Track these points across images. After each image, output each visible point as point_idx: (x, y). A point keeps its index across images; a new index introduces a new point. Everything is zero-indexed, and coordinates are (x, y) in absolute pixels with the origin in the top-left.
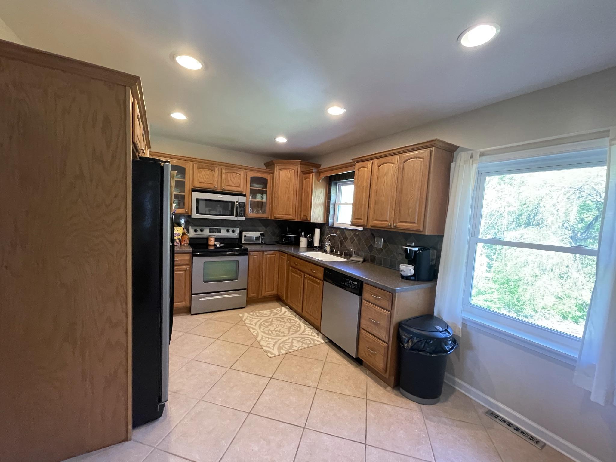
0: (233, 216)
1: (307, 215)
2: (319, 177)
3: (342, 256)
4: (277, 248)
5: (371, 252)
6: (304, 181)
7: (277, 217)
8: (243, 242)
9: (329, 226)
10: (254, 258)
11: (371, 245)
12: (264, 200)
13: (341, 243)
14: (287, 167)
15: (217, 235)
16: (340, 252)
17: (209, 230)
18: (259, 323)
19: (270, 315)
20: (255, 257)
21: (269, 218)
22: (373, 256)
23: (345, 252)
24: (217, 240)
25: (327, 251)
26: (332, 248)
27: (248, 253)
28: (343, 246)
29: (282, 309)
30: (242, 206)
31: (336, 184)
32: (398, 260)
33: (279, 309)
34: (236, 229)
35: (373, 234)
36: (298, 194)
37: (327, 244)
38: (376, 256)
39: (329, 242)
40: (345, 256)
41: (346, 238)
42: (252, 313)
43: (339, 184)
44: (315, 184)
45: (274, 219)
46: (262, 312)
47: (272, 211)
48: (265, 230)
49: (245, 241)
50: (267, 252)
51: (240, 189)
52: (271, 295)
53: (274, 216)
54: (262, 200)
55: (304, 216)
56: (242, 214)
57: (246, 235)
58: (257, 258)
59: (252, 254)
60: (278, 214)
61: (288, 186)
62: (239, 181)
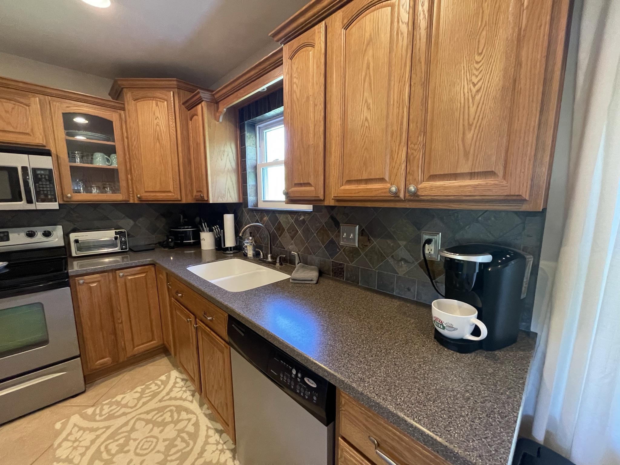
0: (21, 200)
1: (201, 190)
2: (217, 111)
3: (275, 264)
4: (148, 260)
5: (332, 255)
6: (190, 122)
7: (144, 198)
8: (74, 254)
9: (249, 207)
10: (90, 288)
11: (332, 242)
12: (115, 165)
13: (273, 238)
14: (150, 95)
16: (272, 257)
18: (92, 450)
19: (135, 406)
20: (94, 285)
21: (129, 201)
22: (337, 263)
23: (280, 258)
25: (248, 256)
26: (257, 250)
27: (68, 281)
28: (277, 244)
29: (169, 377)
30: (45, 176)
31: (253, 127)
32: (398, 274)
34: (54, 230)
35: (333, 218)
36: (180, 149)
37: (247, 243)
38: (345, 264)
39: (251, 238)
40: (281, 264)
41: (280, 228)
42: (90, 411)
43: (259, 128)
44: (209, 126)
45: (139, 202)
46: (119, 398)
47: (133, 188)
48: (127, 224)
49: (78, 250)
50: (125, 270)
51: (38, 139)
52: (148, 350)
53: (137, 197)
54: (108, 165)
55: (197, 192)
56: (46, 195)
57: (80, 239)
58: (100, 286)
59: (81, 282)
60: (146, 192)
61: (158, 133)
62: (27, 120)
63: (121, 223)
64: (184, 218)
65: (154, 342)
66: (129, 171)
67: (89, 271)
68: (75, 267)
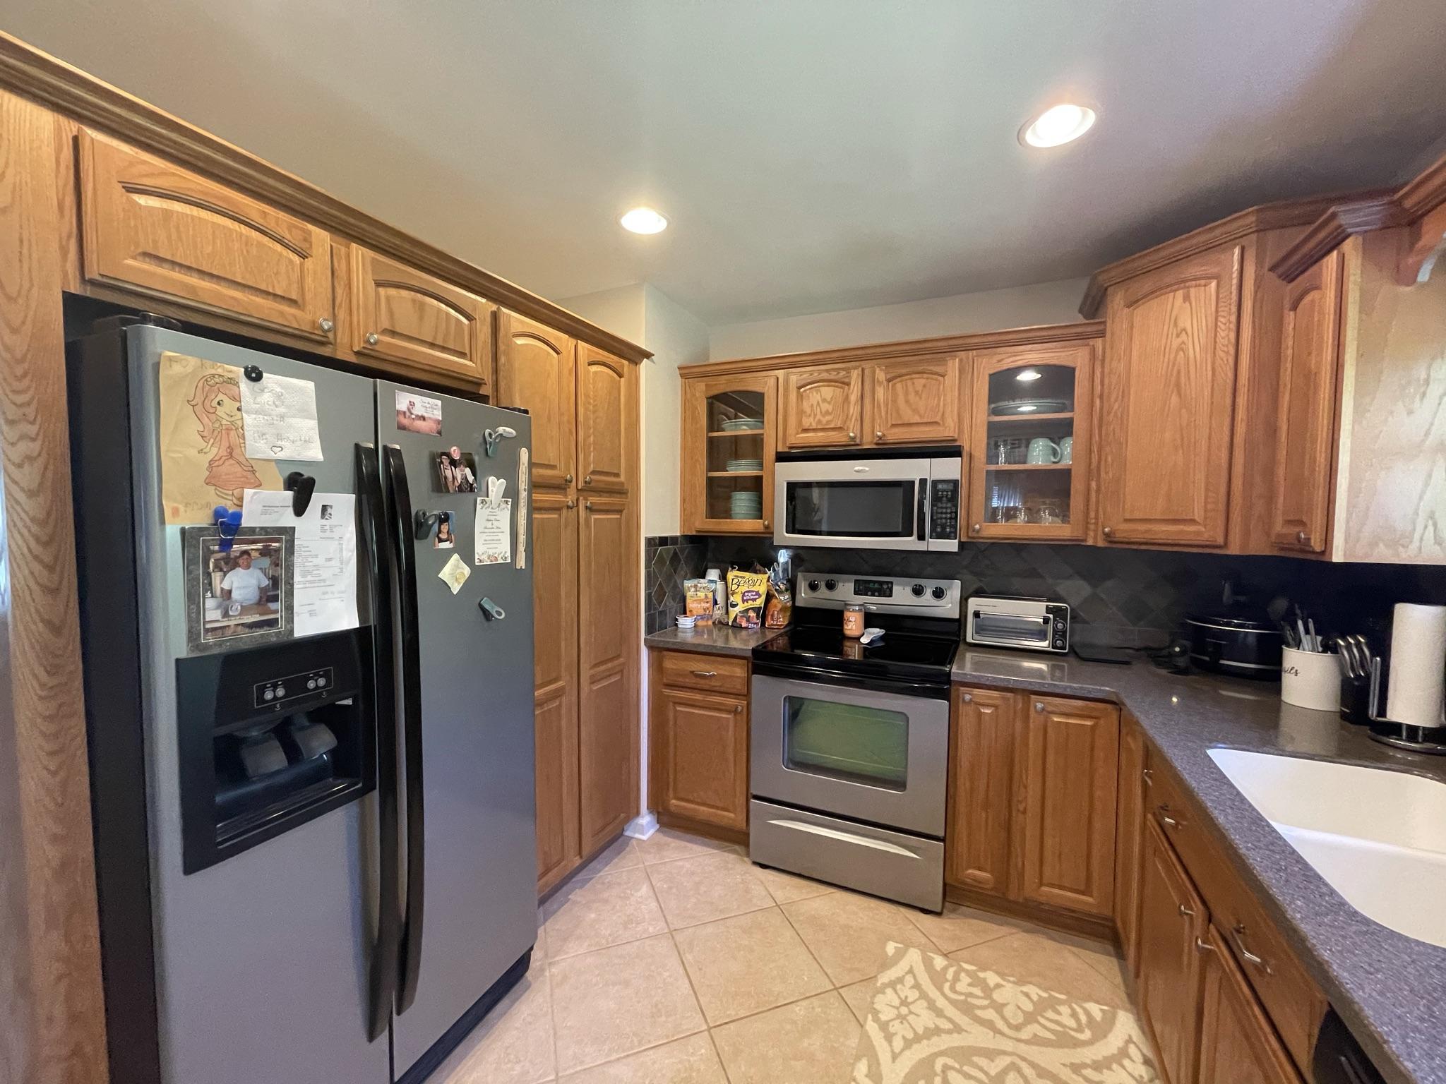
0: (911, 535)
1: (1304, 519)
4: (1106, 689)
6: (1290, 317)
7: (1119, 536)
8: (969, 639)
10: (980, 714)
12: (1067, 462)
15: (876, 603)
17: (851, 586)
18: (921, 1051)
19: (1018, 1028)
20: (988, 711)
21: (1085, 540)
24: (871, 620)
27: (949, 690)
29: (1109, 1021)
30: (947, 494)
33: (1095, 1010)
34: (950, 588)
36: (1242, 401)
42: (939, 962)
45: (1107, 545)
46: (992, 978)
47: (1097, 511)
48: (1076, 591)
49: (977, 633)
50: (1050, 699)
51: (946, 431)
52: (1073, 911)
53: (1103, 532)
54: (1054, 462)
55: (1289, 522)
56: (944, 527)
57: (983, 610)
58: (997, 716)
59: (968, 697)
60: (1127, 521)
61: (1179, 372)
62: (939, 399)
63: (1062, 588)
64: (1235, 592)
65: (1090, 900)
66: (1092, 473)
67: (983, 681)
68: (964, 667)
